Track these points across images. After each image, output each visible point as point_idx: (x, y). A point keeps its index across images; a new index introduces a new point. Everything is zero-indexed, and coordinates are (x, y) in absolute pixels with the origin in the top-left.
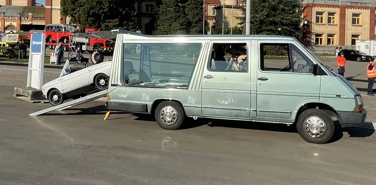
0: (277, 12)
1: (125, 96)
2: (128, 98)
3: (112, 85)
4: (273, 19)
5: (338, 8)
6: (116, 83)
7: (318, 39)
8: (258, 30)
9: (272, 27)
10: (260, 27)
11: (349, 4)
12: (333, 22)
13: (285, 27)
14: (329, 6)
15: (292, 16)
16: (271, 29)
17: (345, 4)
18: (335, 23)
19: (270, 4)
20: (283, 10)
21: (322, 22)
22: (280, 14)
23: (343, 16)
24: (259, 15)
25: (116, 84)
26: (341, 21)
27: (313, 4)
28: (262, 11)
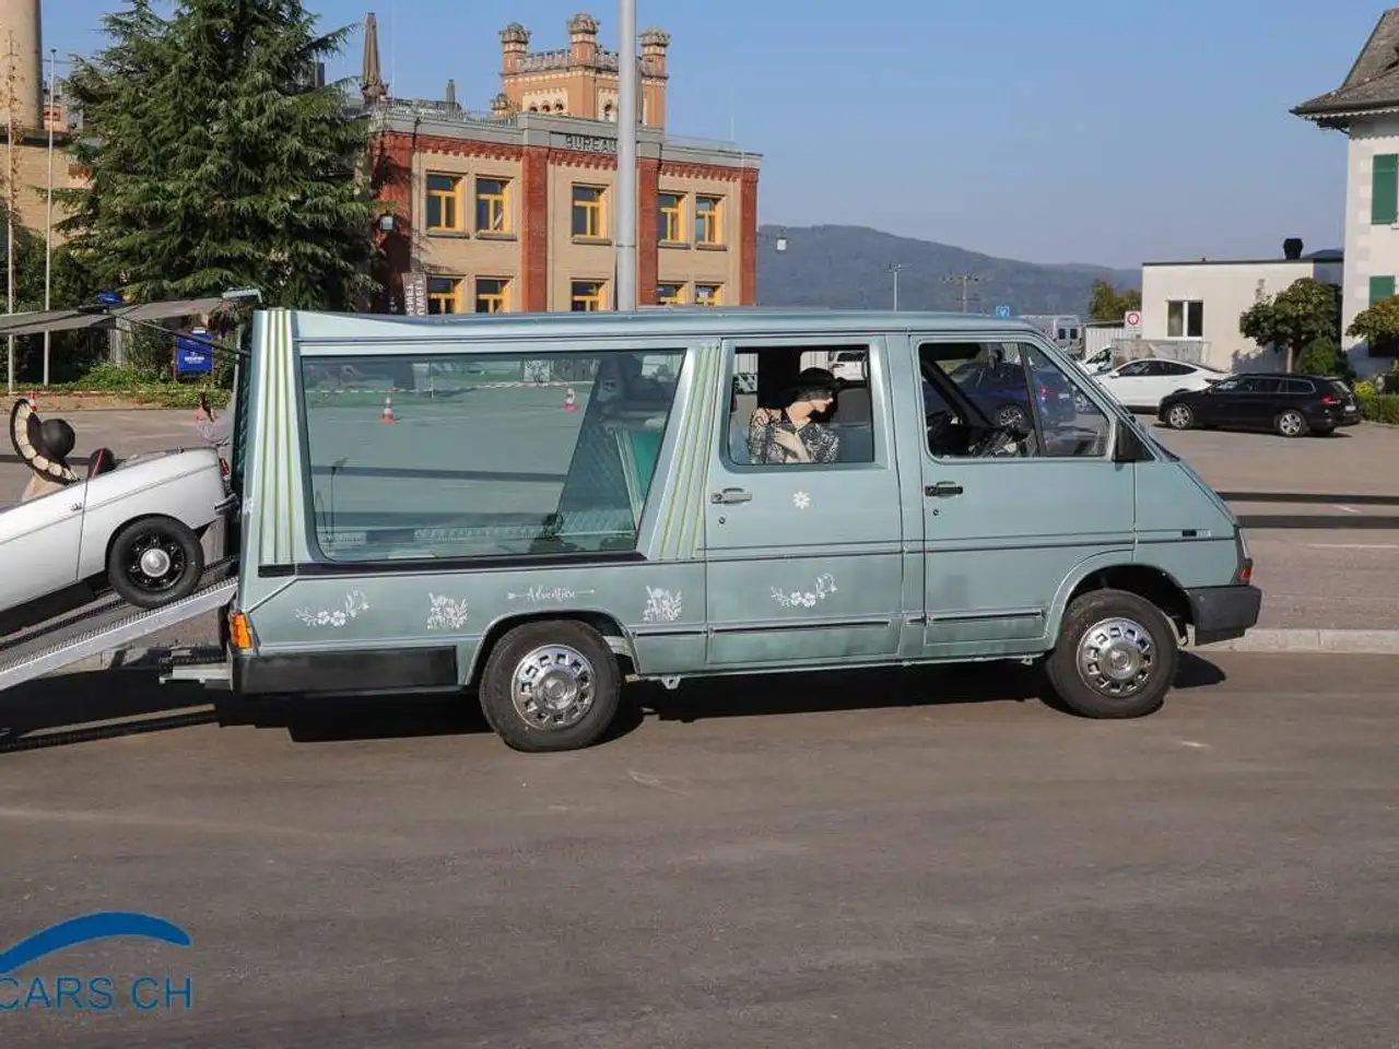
0: (272, 171)
1: (338, 619)
2: (351, 627)
3: (266, 571)
4: (252, 206)
5: (517, 160)
6: (283, 560)
7: (438, 301)
8: (177, 262)
9: (246, 248)
10: (186, 246)
11: (560, 142)
12: (500, 226)
13: (309, 248)
14: (481, 148)
15: (338, 192)
16: (242, 258)
17: (545, 141)
18: (507, 229)
19: (234, 129)
20: (298, 160)
21: (450, 223)
22: (282, 182)
23: (536, 198)
24: (180, 183)
25: (288, 562)
26: (529, 219)
27: (415, 135)
28: (195, 162)
